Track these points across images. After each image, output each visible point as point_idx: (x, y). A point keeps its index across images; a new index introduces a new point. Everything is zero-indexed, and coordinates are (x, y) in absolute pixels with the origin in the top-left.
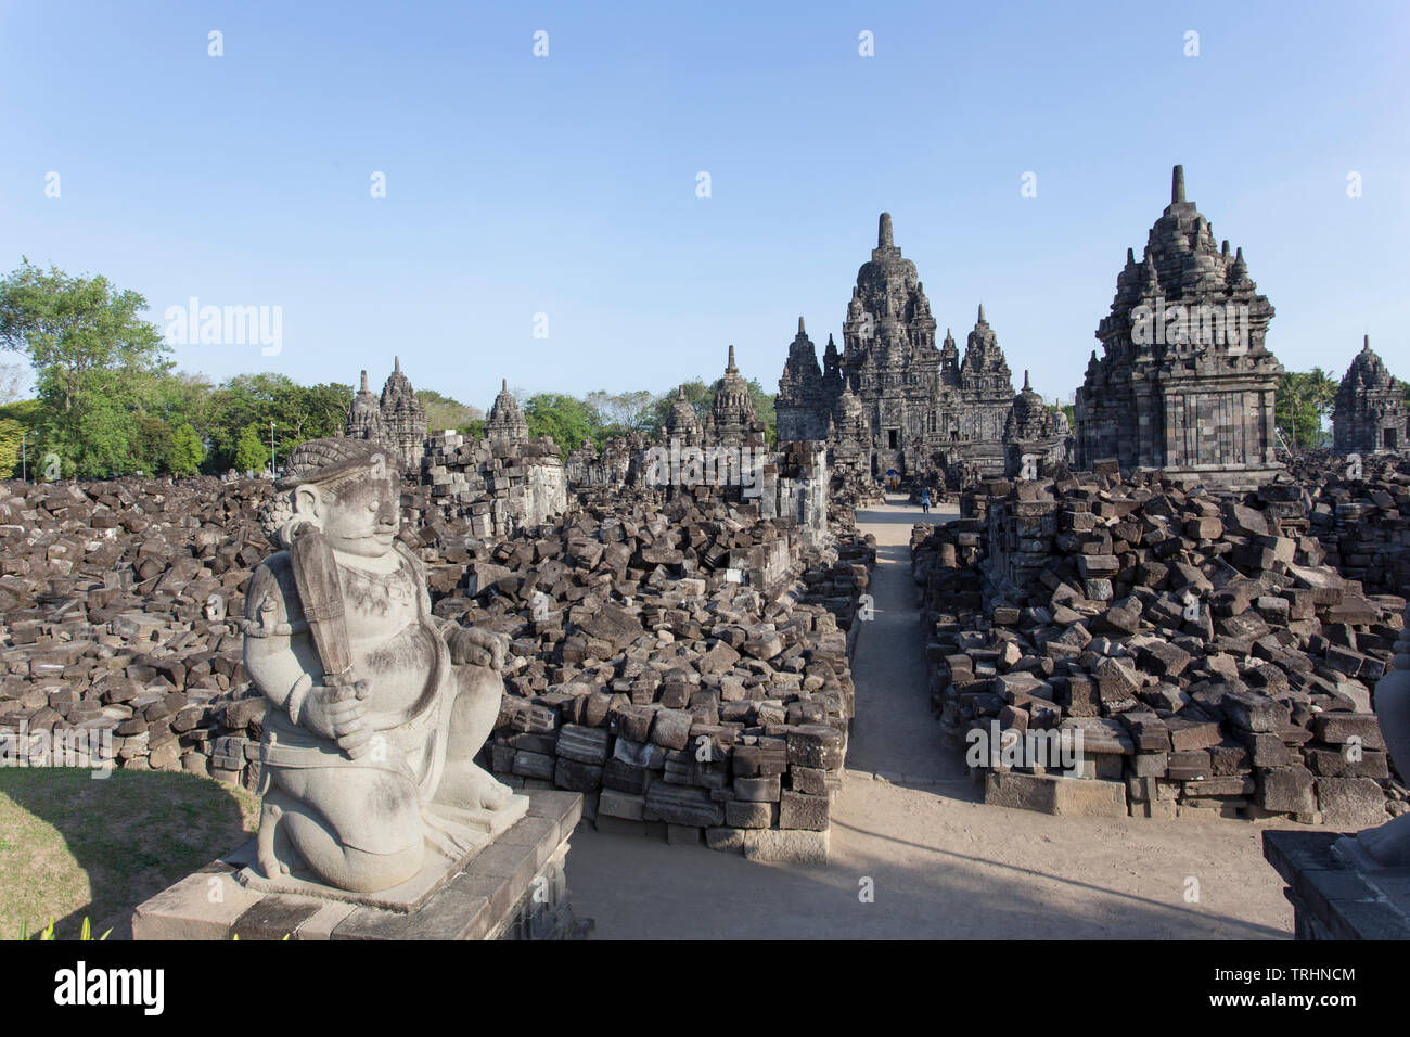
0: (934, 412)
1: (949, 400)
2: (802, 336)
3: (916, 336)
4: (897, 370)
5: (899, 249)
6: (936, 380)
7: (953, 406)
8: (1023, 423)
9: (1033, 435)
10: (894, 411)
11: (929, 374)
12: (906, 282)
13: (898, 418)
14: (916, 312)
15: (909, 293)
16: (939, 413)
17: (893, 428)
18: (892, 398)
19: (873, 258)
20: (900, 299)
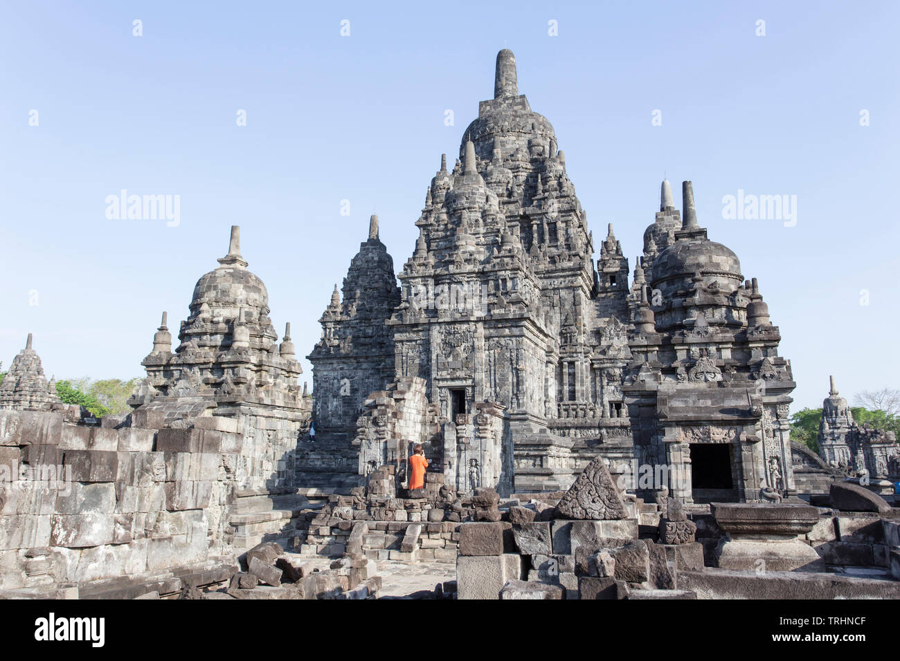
0: (572, 364)
1: (604, 343)
2: (374, 244)
3: (540, 226)
4: (469, 268)
5: (523, 97)
6: (576, 303)
7: (611, 353)
8: (672, 328)
9: (705, 364)
10: (460, 349)
11: (563, 293)
12: (530, 145)
13: (467, 363)
14: (540, 187)
15: (533, 161)
16: (582, 365)
17: (458, 383)
18: (454, 322)
19: (481, 112)
20: (516, 169)
